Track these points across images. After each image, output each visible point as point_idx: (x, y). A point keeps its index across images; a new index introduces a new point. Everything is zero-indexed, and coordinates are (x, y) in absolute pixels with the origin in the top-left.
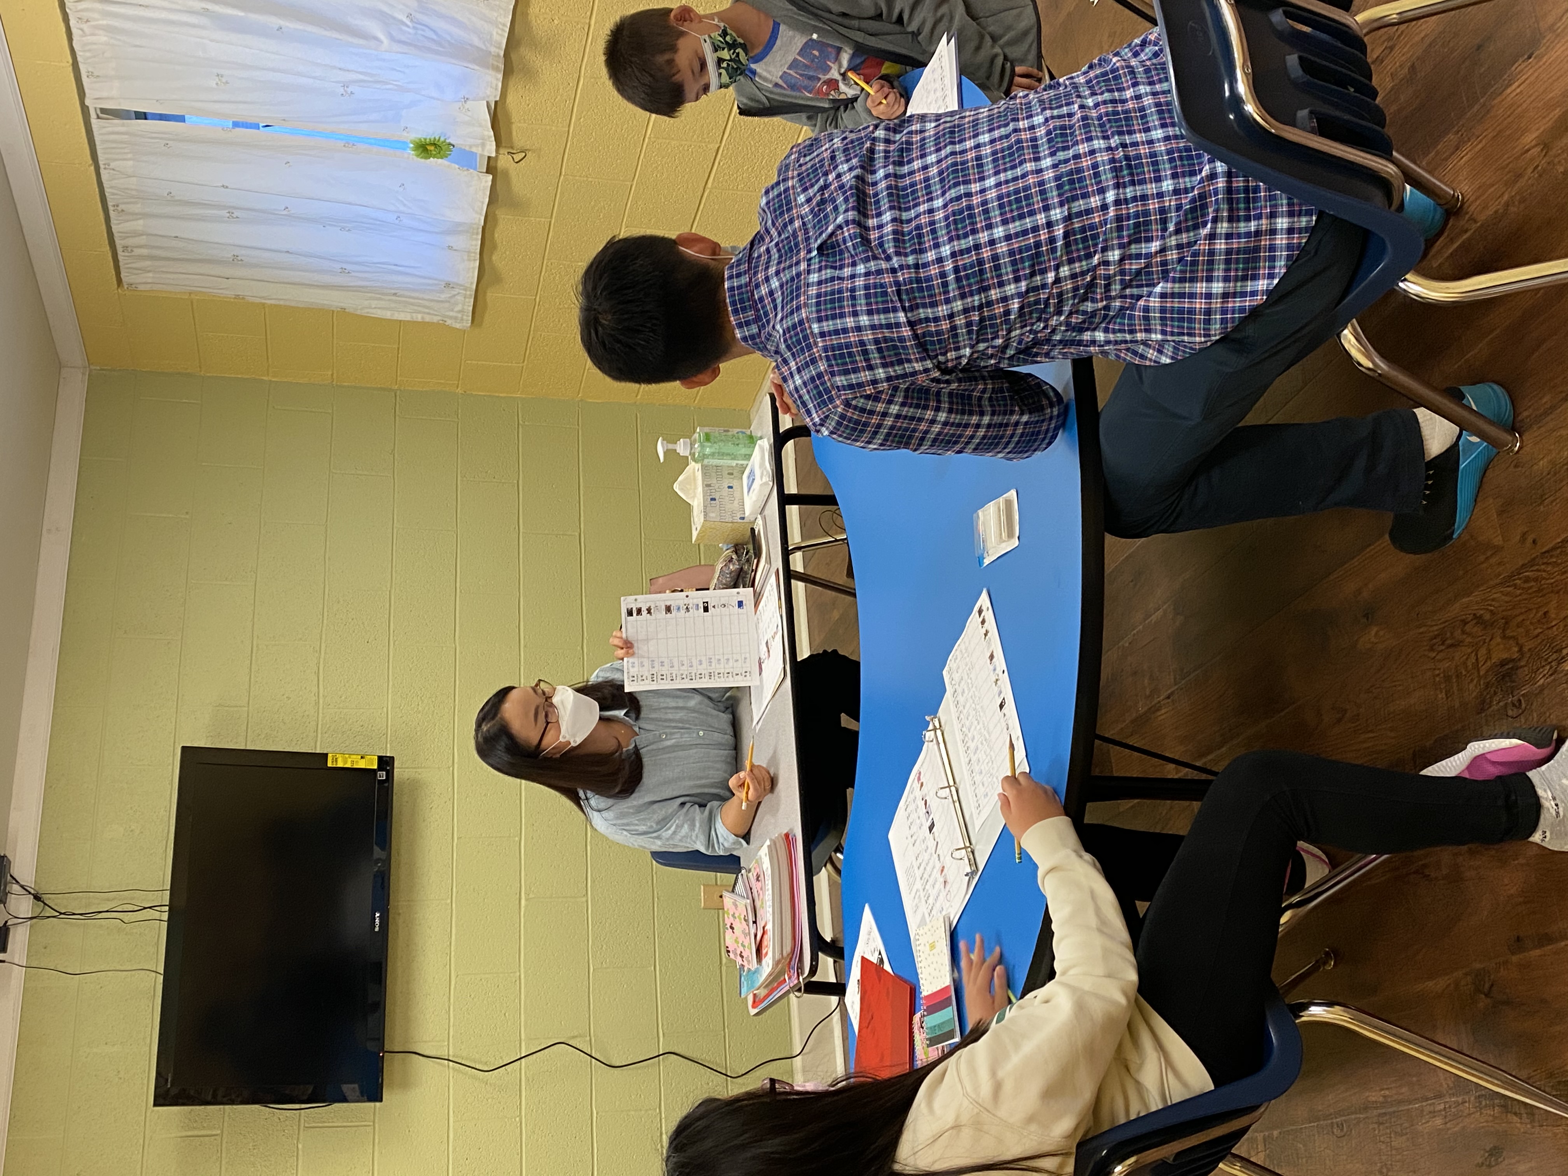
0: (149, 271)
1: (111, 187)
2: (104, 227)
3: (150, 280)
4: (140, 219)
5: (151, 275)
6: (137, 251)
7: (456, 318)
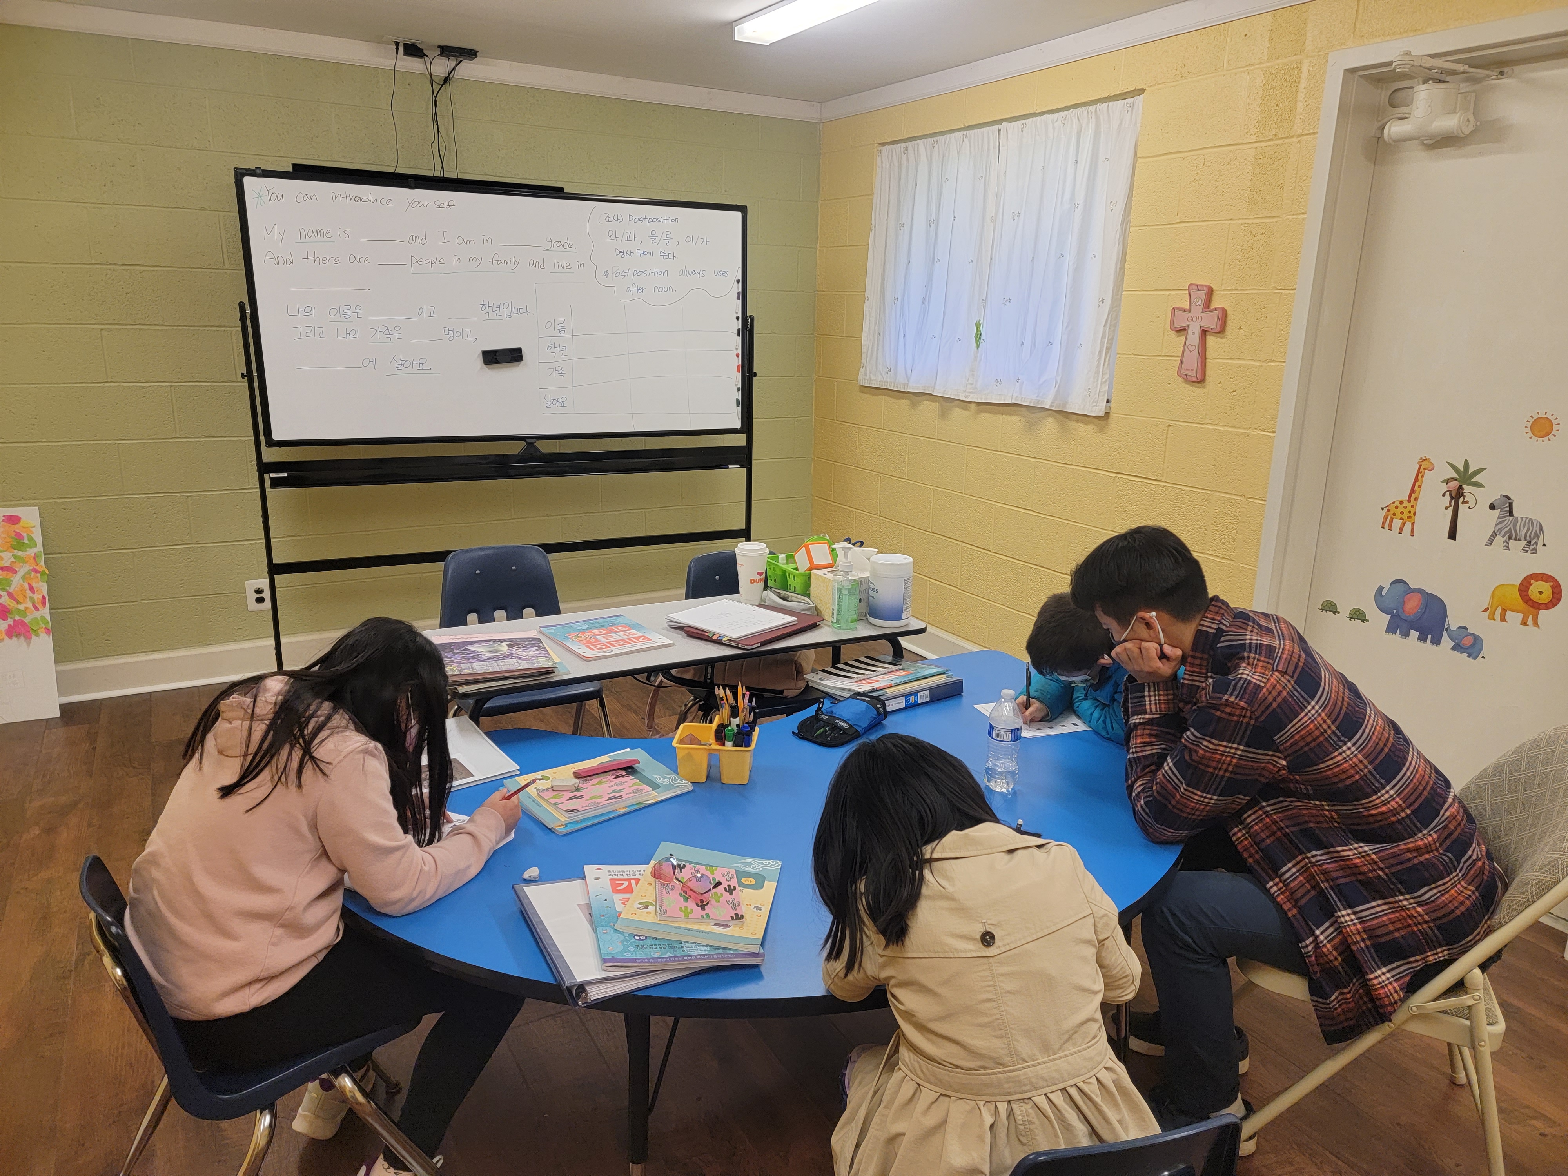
0: (890, 166)
1: (950, 139)
2: (921, 134)
3: (884, 166)
4: (928, 159)
5: (888, 166)
6: (904, 157)
7: (866, 375)
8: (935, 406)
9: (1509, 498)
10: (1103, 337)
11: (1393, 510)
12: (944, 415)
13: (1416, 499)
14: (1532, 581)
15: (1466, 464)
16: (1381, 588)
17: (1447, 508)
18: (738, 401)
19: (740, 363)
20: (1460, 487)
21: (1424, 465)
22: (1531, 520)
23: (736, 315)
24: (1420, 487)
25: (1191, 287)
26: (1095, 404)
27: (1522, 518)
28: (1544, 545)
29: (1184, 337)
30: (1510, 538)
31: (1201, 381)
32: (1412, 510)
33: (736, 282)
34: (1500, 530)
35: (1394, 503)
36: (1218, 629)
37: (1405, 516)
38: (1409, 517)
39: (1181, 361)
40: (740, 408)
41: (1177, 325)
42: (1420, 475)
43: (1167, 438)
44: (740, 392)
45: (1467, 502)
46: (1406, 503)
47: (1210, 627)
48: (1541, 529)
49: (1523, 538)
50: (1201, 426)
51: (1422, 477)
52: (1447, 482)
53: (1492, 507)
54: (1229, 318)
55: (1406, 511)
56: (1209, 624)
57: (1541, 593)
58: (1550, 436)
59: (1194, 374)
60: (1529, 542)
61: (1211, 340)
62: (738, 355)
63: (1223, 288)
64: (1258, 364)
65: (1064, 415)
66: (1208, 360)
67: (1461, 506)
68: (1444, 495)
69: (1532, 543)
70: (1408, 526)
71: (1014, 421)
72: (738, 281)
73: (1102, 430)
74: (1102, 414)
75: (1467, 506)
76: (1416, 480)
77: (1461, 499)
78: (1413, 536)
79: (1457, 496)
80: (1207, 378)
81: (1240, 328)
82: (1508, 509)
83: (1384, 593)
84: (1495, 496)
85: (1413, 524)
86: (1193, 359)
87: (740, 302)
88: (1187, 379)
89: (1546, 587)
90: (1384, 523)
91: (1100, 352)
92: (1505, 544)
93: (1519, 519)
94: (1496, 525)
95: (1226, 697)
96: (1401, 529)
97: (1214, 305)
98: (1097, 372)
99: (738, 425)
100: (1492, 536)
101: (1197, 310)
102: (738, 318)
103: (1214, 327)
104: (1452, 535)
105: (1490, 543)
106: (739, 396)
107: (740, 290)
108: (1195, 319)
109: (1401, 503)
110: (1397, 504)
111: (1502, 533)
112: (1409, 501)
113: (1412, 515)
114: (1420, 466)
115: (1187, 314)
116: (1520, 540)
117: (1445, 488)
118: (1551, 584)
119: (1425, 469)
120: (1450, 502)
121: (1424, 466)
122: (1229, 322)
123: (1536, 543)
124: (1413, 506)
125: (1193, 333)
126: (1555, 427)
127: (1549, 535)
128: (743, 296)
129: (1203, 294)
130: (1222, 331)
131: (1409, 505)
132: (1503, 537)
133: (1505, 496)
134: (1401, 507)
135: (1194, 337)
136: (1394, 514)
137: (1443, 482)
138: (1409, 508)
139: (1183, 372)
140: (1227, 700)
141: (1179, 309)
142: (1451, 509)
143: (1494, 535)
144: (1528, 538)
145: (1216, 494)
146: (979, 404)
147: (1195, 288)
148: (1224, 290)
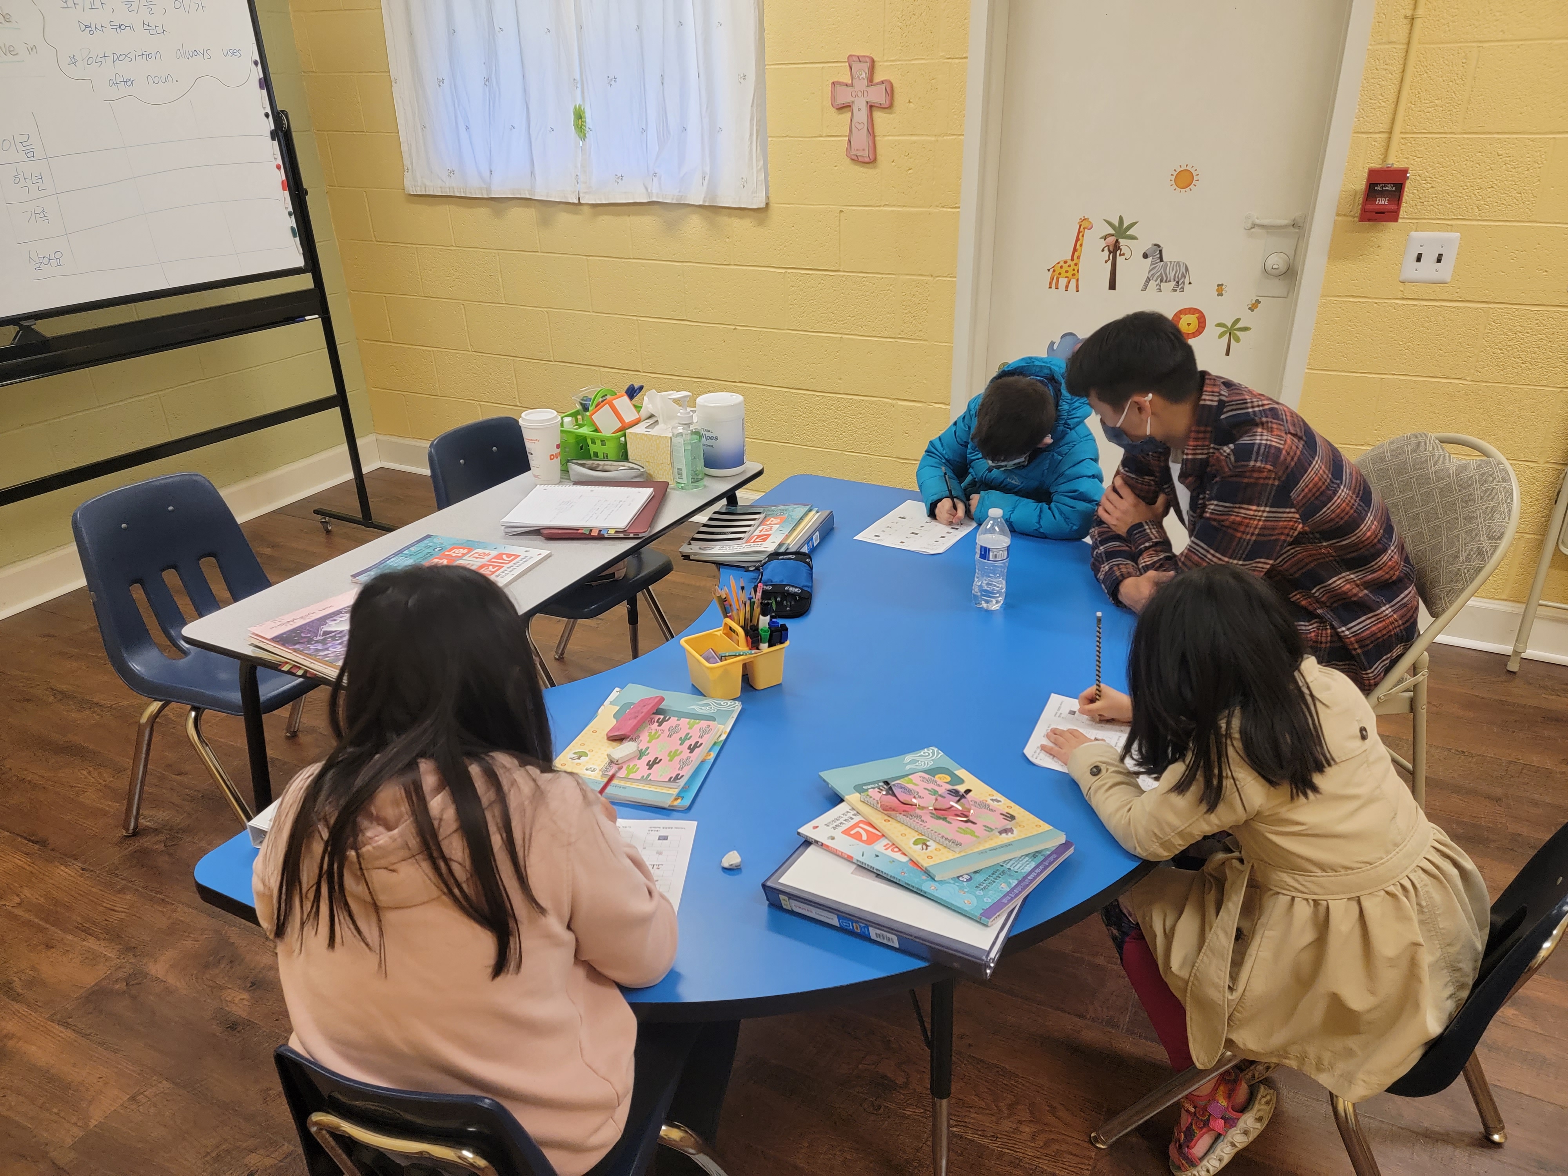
8: (529, 214)
9: (1159, 246)
10: (752, 119)
11: (1058, 270)
12: (545, 222)
13: (1079, 258)
14: (1181, 316)
15: (1121, 219)
16: (1052, 343)
17: (1106, 262)
18: (292, 228)
19: (284, 178)
20: (1117, 241)
21: (1084, 224)
22: (1178, 262)
23: (263, 112)
24: (1081, 245)
25: (850, 58)
26: (754, 195)
27: (1171, 262)
28: (1190, 283)
29: (849, 115)
30: (1162, 281)
31: (872, 161)
32: (1076, 268)
33: (253, 65)
34: (1153, 275)
35: (1058, 263)
36: (1220, 401)
37: (1069, 274)
38: (1073, 275)
39: (849, 141)
40: (297, 239)
41: (840, 101)
42: (1081, 234)
43: (840, 225)
44: (293, 217)
45: (1124, 254)
46: (1070, 262)
47: (1212, 401)
48: (1187, 270)
49: (1172, 280)
50: (877, 208)
51: (1083, 236)
52: (1105, 238)
53: (1145, 256)
54: (895, 90)
55: (1070, 270)
56: (1210, 398)
57: (1189, 324)
58: (1192, 186)
59: (866, 154)
60: (1178, 282)
61: (878, 115)
62: (278, 167)
63: (886, 59)
64: (933, 139)
65: (711, 210)
66: (877, 138)
67: (1119, 258)
68: (1103, 250)
69: (1180, 283)
70: (1073, 282)
71: (647, 222)
72: (256, 63)
73: (761, 223)
74: (763, 205)
75: (1123, 257)
76: (1077, 240)
77: (1118, 252)
78: (1078, 291)
79: (1114, 250)
80: (878, 157)
81: (910, 102)
82: (1158, 256)
83: (1055, 347)
84: (1146, 246)
85: (1077, 280)
86: (861, 138)
87: (265, 92)
88: (856, 160)
89: (1192, 319)
90: (1051, 283)
91: (751, 135)
92: (1158, 287)
93: (1169, 263)
94: (1149, 272)
95: (1252, 463)
96: (1067, 287)
97: (878, 78)
98: (751, 159)
99: (300, 262)
100: (1146, 281)
101: (861, 84)
102: (267, 115)
103: (883, 102)
104: (1112, 286)
105: (1145, 288)
106: (292, 222)
107: (261, 76)
108: (860, 94)
109: (1065, 262)
110: (1062, 264)
111: (1155, 278)
112: (1072, 260)
113: (1075, 272)
114: (1080, 226)
115: (849, 89)
116: (1170, 281)
117: (1103, 243)
118: (1197, 315)
119: (1084, 229)
120: (1109, 257)
121: (1084, 226)
122: (897, 96)
123: (1183, 283)
124: (1076, 264)
125: (860, 110)
126: (1195, 178)
127: (1193, 275)
128: (266, 83)
129: (866, 66)
130: (889, 107)
131: (1072, 263)
132: (1156, 281)
133: (1155, 245)
134: (1065, 266)
135: (861, 115)
136: (1060, 274)
137: (1101, 238)
138: (1073, 267)
139: (853, 152)
140: (1254, 466)
141: (840, 83)
142: (1110, 262)
143: (1148, 280)
144: (1177, 279)
145: (901, 277)
146: (594, 206)
147: (856, 59)
148: (887, 61)
